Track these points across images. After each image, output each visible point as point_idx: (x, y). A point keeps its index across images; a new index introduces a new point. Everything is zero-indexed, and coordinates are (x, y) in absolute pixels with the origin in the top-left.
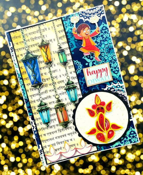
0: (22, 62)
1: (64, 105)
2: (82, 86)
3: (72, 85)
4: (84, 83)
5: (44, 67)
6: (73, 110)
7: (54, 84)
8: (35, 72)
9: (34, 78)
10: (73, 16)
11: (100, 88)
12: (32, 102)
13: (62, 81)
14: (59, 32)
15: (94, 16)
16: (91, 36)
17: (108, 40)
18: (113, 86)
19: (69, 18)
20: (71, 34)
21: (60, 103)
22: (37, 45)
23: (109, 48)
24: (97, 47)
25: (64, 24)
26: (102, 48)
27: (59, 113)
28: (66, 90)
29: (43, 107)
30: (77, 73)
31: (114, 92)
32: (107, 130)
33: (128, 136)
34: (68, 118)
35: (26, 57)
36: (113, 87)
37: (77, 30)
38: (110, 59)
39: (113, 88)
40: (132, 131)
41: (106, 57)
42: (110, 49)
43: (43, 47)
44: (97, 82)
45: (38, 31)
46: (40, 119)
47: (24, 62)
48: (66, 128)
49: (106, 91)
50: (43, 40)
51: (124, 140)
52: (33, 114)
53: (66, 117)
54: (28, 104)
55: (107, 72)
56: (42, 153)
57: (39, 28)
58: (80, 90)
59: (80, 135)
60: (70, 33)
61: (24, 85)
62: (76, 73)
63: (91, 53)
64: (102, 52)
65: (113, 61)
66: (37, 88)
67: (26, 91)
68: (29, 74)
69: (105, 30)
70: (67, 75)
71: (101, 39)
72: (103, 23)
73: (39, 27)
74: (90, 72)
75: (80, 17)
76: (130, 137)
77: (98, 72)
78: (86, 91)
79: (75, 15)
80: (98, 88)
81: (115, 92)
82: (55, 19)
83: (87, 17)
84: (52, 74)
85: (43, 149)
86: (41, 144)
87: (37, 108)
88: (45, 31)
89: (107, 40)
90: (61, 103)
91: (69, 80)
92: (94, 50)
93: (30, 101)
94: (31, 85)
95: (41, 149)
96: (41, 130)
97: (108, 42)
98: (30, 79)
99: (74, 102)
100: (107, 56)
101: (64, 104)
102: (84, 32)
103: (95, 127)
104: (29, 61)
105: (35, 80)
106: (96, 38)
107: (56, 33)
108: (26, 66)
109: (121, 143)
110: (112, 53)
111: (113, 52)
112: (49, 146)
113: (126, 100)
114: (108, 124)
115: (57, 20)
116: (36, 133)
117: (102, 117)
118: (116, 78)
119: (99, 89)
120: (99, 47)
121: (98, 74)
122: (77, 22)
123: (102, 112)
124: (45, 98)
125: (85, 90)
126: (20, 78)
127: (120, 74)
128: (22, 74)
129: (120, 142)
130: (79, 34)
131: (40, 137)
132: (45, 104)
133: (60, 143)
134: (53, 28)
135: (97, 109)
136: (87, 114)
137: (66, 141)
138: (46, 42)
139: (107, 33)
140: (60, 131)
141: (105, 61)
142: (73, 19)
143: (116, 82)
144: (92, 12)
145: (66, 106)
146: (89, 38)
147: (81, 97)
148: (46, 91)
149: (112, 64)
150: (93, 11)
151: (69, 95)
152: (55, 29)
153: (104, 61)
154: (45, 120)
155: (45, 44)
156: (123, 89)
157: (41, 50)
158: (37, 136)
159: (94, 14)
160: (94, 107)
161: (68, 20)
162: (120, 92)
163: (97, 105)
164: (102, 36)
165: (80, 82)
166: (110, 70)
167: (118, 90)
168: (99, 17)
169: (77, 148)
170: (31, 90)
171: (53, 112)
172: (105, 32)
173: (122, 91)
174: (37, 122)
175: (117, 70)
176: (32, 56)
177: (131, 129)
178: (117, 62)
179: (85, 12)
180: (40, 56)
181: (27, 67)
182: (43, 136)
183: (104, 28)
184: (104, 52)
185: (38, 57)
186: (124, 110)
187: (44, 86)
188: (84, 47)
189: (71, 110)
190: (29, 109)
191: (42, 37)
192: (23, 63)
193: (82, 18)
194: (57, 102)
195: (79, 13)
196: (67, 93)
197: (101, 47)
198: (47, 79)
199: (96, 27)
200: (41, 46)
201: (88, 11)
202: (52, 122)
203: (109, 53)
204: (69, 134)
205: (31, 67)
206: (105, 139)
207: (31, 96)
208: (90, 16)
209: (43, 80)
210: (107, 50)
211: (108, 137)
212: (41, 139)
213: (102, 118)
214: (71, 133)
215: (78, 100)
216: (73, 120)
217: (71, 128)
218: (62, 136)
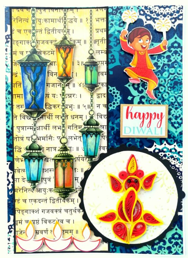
0: (19, 64)
1: (71, 159)
2: (112, 134)
3: (96, 127)
4: (117, 130)
5: (55, 85)
6: (84, 172)
7: (64, 117)
8: (37, 87)
9: (32, 98)
10: (128, 9)
11: (142, 146)
12: (18, 138)
13: (79, 117)
14: (97, 30)
15: (163, 19)
16: (149, 51)
17: (177, 68)
18: (165, 148)
19: (121, 11)
20: (116, 39)
21: (66, 152)
22: (53, 43)
23: (174, 80)
24: (156, 73)
25: (110, 19)
26: (163, 78)
27: (60, 170)
28: (83, 133)
29: (35, 152)
30: (109, 110)
31: (164, 158)
32: (134, 220)
33: (167, 241)
34: (72, 183)
35: (28, 57)
36: (165, 150)
37: (128, 36)
38: (172, 99)
39: (164, 152)
40: (176, 233)
41: (165, 95)
42: (176, 83)
43: (63, 48)
44: (139, 133)
45: (61, 20)
46: (24, 171)
47: (22, 65)
48: (65, 199)
49: (150, 153)
50: (66, 37)
51: (159, 245)
52: (13, 159)
53: (71, 180)
54: (11, 140)
55: (161, 120)
56: (12, 231)
57: (65, 14)
58: (106, 139)
59: (85, 217)
60: (116, 37)
61: (12, 105)
62: (108, 108)
63: (142, 81)
64: (160, 85)
65: (176, 105)
66: (32, 117)
67: (13, 116)
68: (25, 88)
69: (176, 49)
70: (92, 108)
71: (166, 63)
72: (176, 36)
73: (65, 12)
74: (131, 113)
75: (140, 14)
76: (171, 242)
77: (146, 116)
78: (115, 144)
79: (132, 9)
80: (138, 144)
81: (165, 160)
82: (96, 7)
83: (151, 18)
84: (65, 99)
85: (14, 224)
86: (14, 214)
87: (24, 152)
88: (73, 22)
89: (176, 66)
90: (67, 154)
91: (92, 117)
92: (148, 78)
93: (15, 136)
94: (25, 108)
95: (11, 223)
96: (21, 190)
97: (176, 70)
98: (25, 98)
99: (91, 157)
100: (168, 93)
101: (72, 156)
102: (140, 42)
103: (115, 210)
104: (31, 66)
105: (33, 102)
106: (157, 58)
107: (91, 31)
108: (24, 74)
109: (152, 249)
110: (178, 90)
111: (180, 90)
112: (27, 222)
113: (181, 177)
114: (139, 211)
115: (99, 9)
116: (10, 194)
117: (131, 197)
118: (173, 136)
119: (140, 146)
120: (158, 75)
121: (145, 120)
122: (131, 22)
123: (134, 187)
124: (42, 138)
125: (116, 141)
126: (8, 91)
127: (182, 131)
128: (13, 85)
129: (152, 247)
130: (129, 43)
131: (16, 203)
132: (40, 149)
133: (47, 221)
134: (89, 21)
135: (128, 180)
136: (108, 184)
137: (60, 221)
138: (70, 41)
139: (177, 55)
140: (53, 201)
141: (162, 102)
142: (126, 15)
143: (171, 143)
144: (162, 12)
145: (74, 160)
146: (145, 55)
147: (105, 151)
148: (47, 125)
149: (173, 110)
150: (165, 11)
151: (86, 143)
152: (91, 24)
153: (160, 101)
154: (33, 175)
155: (68, 46)
156: (180, 157)
157: (58, 53)
158: (12, 200)
159: (165, 16)
160: (123, 175)
161: (118, 14)
162: (174, 161)
163: (129, 174)
164: (168, 57)
165: (110, 127)
166: (168, 119)
167: (172, 157)
168: (173, 23)
169: (74, 238)
170: (22, 117)
171: (50, 165)
172: (176, 52)
173: (177, 160)
174: (17, 175)
175: (178, 123)
176: (40, 58)
177: (176, 230)
178: (182, 109)
179: (150, 9)
180: (53, 63)
181: (26, 76)
182: (21, 201)
183: (176, 45)
184: (165, 85)
185: (48, 64)
186: (173, 193)
187: (46, 117)
188: (133, 67)
189: (82, 170)
190: (9, 149)
191: (65, 32)
192: (20, 67)
193: (143, 18)
194: (61, 151)
195: (140, 8)
196: (83, 139)
197: (162, 75)
198: (55, 106)
199: (162, 39)
200: (59, 46)
201: (156, 7)
202: (44, 181)
203: (173, 89)
204: (67, 211)
205: (32, 78)
207: (18, 127)
208: (157, 17)
209: (48, 106)
210: (171, 84)
211: (133, 234)
212: (17, 205)
213: (131, 199)
214: (71, 210)
215: (98, 155)
216: (81, 188)
217: (73, 202)
218: (54, 211)
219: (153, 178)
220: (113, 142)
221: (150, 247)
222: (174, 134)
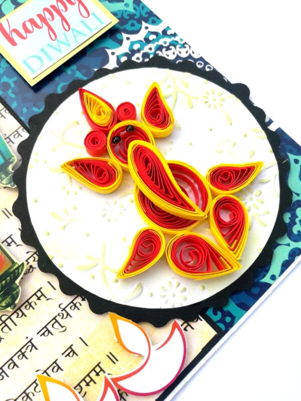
2: (13, 96)
4: (15, 82)
18: (133, 43)
31: (148, 59)
36: (136, 47)
39: (138, 51)
48: (17, 308)
51: (297, 221)
55: (81, 2)
58: (7, 115)
74: (16, 31)
77: (48, 16)
78: (34, 109)
80: (78, 74)
81: (151, 60)
99: (2, 170)
103: (145, 223)
109: (296, 241)
113: (210, 68)
117: (147, 161)
119: (85, 75)
121: (50, 23)
125: (31, 104)
129: (290, 238)
137: (49, 371)
143: (135, 28)
156: (173, 38)
162: (170, 52)
167: (160, 48)
169: (116, 380)
173: (175, 47)
177: (296, 161)
186: (224, 100)
189: (6, 212)
204: (45, 331)
206: (218, 255)
213: (150, 164)
214: (54, 318)
215: (13, 154)
216: (35, 253)
217: (42, 298)
218: (15, 359)
219: (156, 97)
220: (27, 108)
221: (286, 240)
222: (126, 11)
